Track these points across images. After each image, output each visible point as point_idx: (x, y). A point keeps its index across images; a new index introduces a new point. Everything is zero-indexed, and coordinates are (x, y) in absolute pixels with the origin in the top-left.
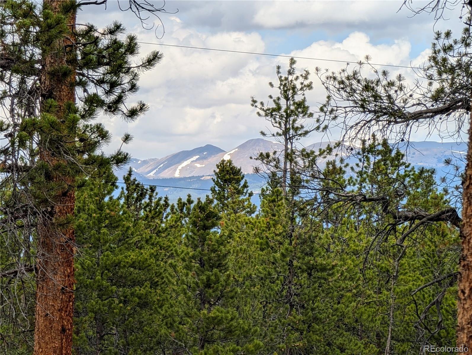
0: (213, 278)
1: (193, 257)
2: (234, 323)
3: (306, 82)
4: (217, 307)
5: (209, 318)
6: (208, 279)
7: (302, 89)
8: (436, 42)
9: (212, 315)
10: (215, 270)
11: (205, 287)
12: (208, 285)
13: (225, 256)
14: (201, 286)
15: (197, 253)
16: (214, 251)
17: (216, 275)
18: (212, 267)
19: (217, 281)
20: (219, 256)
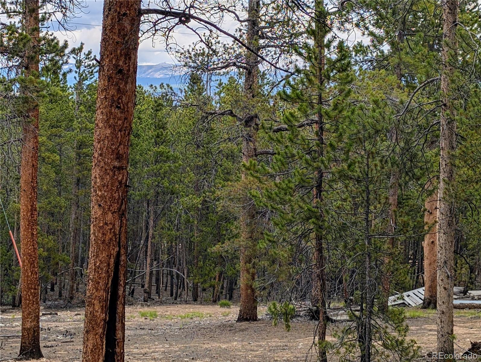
0: (160, 133)
1: (152, 124)
2: (169, 154)
3: (217, 40)
4: (162, 146)
5: (157, 152)
6: (158, 134)
7: (215, 44)
8: (235, 33)
9: (159, 150)
10: (161, 130)
11: (157, 137)
12: (158, 137)
13: (166, 123)
14: (155, 137)
15: (153, 122)
16: (160, 121)
17: (161, 132)
18: (160, 128)
19: (162, 135)
20: (163, 123)
